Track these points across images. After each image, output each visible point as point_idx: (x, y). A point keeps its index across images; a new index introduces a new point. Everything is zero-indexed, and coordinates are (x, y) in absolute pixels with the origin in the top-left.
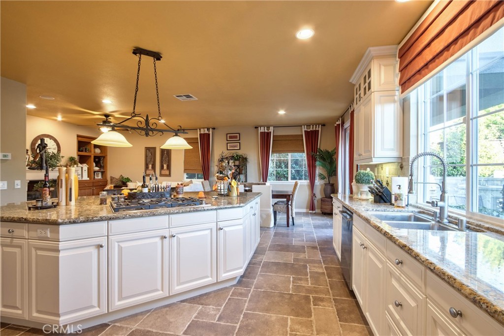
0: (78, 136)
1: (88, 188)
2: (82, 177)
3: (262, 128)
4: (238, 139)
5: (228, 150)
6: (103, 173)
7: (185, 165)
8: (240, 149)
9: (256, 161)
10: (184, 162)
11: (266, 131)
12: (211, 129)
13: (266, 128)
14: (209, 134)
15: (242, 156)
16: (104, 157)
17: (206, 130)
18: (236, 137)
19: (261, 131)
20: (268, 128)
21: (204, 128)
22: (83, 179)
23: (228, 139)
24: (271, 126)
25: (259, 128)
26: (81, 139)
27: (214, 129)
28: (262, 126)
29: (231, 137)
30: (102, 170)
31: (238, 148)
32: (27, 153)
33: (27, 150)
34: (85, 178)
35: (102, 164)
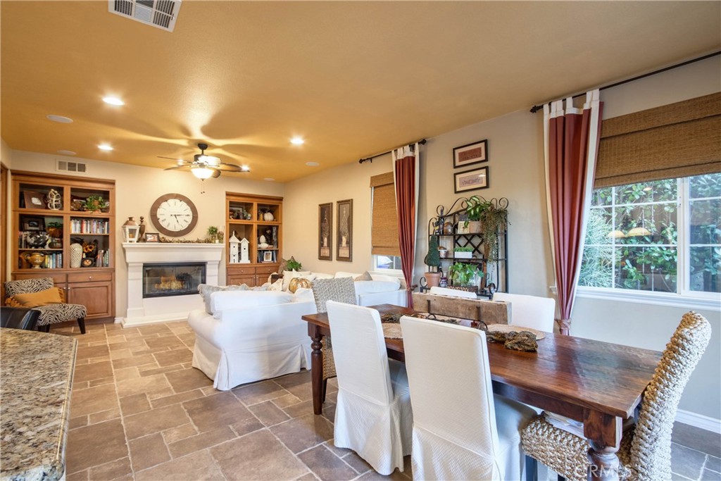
0: (228, 194)
1: (247, 276)
2: (240, 258)
3: (557, 105)
4: (483, 158)
5: (456, 192)
6: (277, 253)
7: (373, 237)
8: (487, 187)
9: (538, 220)
10: (373, 231)
11: (571, 110)
12: (417, 145)
13: (570, 101)
14: (413, 158)
15: (491, 204)
16: (277, 227)
17: (407, 148)
18: (476, 153)
19: (553, 115)
20: (579, 97)
21: (403, 146)
22: (241, 262)
23: (458, 164)
24: (591, 87)
25: (546, 107)
26: (234, 199)
27: (423, 142)
28: (556, 98)
29: (464, 156)
30: (275, 248)
31: (484, 185)
32: (142, 222)
33: (142, 218)
34: (245, 260)
35: (275, 239)
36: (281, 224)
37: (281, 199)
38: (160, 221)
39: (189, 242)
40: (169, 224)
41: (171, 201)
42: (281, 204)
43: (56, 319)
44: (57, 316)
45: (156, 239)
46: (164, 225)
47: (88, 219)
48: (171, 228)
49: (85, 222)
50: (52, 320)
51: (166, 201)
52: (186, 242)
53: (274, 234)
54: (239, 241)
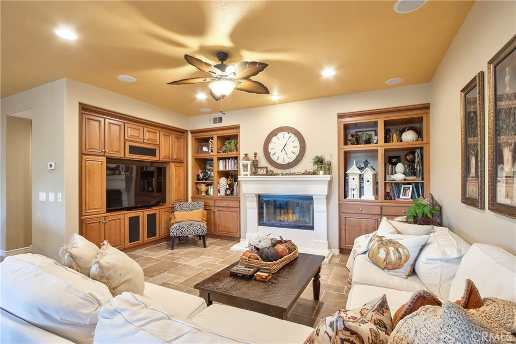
2: (361, 194)
6: (422, 187)
16: (421, 148)
26: (349, 120)
30: (419, 180)
32: (255, 157)
33: (255, 154)
34: (369, 195)
35: (418, 167)
36: (428, 143)
37: (426, 107)
38: (271, 155)
39: (295, 174)
40: (278, 157)
41: (280, 135)
42: (428, 113)
43: (181, 233)
44: (182, 231)
45: (265, 173)
46: (274, 158)
47: (229, 158)
48: (280, 161)
49: (227, 161)
50: (178, 233)
51: (276, 135)
52: (290, 174)
53: (417, 160)
54: (359, 172)
